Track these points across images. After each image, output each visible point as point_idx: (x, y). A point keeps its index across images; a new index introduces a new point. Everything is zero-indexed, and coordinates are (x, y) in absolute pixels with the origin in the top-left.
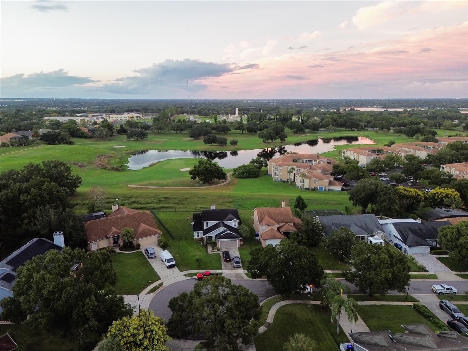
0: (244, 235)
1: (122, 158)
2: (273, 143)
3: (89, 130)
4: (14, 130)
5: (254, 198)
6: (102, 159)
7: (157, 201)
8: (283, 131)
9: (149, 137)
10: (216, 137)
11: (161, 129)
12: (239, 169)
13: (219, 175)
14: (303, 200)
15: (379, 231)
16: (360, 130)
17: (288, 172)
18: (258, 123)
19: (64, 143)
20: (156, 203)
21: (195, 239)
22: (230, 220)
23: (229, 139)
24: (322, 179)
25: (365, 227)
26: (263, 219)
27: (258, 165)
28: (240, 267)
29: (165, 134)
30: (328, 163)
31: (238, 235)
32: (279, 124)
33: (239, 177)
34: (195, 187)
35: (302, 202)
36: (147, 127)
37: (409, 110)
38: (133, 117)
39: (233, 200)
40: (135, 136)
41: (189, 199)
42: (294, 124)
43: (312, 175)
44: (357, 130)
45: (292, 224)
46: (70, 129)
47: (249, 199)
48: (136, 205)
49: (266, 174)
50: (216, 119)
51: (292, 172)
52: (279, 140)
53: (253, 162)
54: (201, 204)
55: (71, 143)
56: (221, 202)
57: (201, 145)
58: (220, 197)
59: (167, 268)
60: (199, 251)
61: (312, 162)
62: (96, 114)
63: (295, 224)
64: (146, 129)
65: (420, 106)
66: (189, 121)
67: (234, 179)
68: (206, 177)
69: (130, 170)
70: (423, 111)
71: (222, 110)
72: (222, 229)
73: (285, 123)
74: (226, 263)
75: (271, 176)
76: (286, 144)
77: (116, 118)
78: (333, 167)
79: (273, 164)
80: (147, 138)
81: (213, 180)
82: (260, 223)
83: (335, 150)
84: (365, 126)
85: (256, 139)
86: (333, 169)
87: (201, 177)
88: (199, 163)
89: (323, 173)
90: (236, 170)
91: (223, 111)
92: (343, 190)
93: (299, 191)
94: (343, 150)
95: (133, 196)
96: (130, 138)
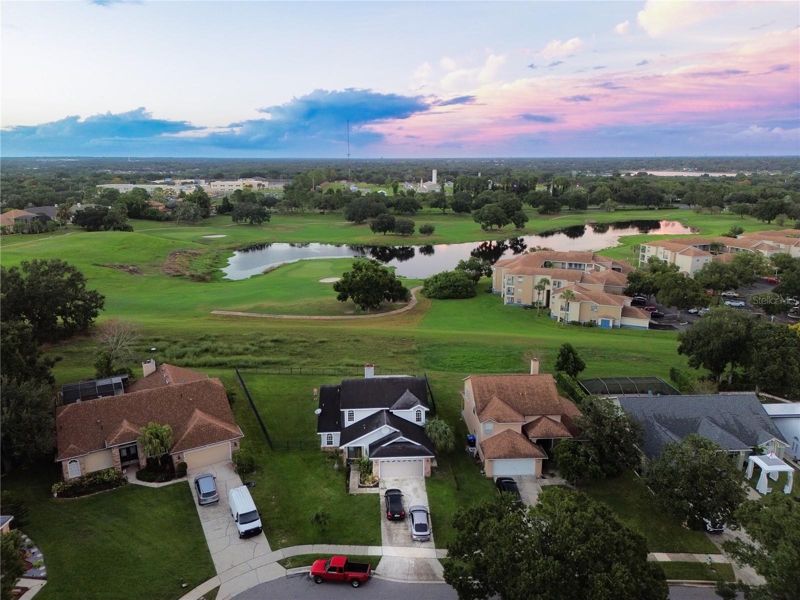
0: (440, 443)
1: (217, 256)
2: (501, 231)
3: (167, 207)
4: (30, 204)
5: (465, 343)
6: (178, 259)
7: (256, 348)
8: (519, 209)
9: (273, 218)
10: (393, 220)
11: (295, 206)
12: (434, 280)
13: (394, 293)
14: (574, 354)
15: (774, 439)
16: (664, 209)
17: (536, 288)
18: (473, 195)
19: (115, 229)
20: (254, 353)
21: (322, 450)
22: (407, 406)
23: (419, 223)
24: (607, 303)
25: (736, 428)
26: (486, 406)
27: (473, 272)
28: (428, 540)
29: (303, 214)
30: (613, 269)
31: (424, 448)
32: (511, 197)
33: (435, 297)
34: (344, 317)
35: (574, 358)
36: (271, 202)
37: (747, 175)
38: (251, 186)
39: (419, 348)
40: (247, 217)
41: (325, 345)
42: (540, 197)
43: (586, 295)
44: (659, 209)
45: (558, 419)
46: (132, 204)
47: (456, 345)
48: (208, 358)
49: (489, 290)
50: (395, 189)
51: (544, 289)
52: (512, 226)
53: (462, 266)
54: (352, 357)
55: (127, 229)
56: (393, 353)
57: (366, 235)
58: (393, 339)
59: (240, 538)
60: (328, 486)
61: (582, 267)
62: (189, 181)
63: (565, 420)
64: (269, 206)
65: (767, 169)
66: (348, 191)
67: (424, 301)
68: (367, 297)
69: (226, 279)
70: (774, 176)
71: (409, 174)
72: (385, 430)
73: (522, 195)
74: (392, 525)
75: (499, 294)
76: (526, 234)
77: (223, 187)
78: (628, 278)
79: (504, 270)
80: (269, 221)
81: (381, 303)
82: (478, 415)
83: (621, 244)
84: (672, 201)
85: (469, 224)
86: (628, 283)
87: (358, 296)
88: (355, 268)
89: (606, 290)
90: (428, 283)
91: (411, 176)
92: (651, 326)
93: (559, 326)
94: (642, 245)
95: (210, 337)
96: (239, 221)
